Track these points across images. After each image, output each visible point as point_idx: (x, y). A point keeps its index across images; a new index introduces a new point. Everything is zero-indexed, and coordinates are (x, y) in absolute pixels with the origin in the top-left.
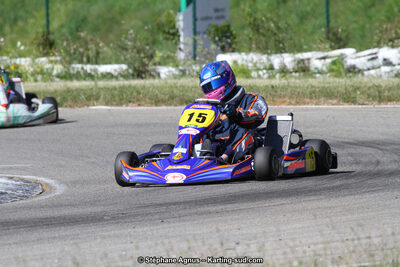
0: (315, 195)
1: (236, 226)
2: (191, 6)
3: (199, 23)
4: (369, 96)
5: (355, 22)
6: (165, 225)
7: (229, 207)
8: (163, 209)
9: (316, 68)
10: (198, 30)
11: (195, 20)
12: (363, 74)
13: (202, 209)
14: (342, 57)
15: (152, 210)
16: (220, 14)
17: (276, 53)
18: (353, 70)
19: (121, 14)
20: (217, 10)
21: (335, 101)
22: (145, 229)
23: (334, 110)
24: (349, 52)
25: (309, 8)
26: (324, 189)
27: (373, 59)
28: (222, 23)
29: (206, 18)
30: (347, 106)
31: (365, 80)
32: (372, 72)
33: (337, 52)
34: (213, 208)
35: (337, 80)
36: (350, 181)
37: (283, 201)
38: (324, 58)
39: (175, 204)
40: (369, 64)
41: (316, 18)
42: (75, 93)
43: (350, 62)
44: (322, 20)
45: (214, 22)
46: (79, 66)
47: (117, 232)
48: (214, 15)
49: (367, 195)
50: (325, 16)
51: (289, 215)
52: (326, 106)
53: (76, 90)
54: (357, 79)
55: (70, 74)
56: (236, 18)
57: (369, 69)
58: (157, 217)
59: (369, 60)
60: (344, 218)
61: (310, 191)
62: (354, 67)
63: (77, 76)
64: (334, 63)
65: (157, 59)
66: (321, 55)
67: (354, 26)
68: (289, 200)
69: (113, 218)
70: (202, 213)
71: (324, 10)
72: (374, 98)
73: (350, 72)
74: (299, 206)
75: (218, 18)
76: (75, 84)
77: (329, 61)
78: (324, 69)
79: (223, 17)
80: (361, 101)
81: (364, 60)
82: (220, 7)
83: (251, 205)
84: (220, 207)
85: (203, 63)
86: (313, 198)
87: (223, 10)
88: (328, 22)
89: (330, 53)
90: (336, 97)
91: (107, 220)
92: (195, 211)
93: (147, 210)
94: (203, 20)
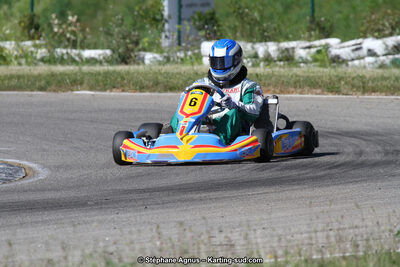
0: (298, 184)
1: (219, 214)
3: (184, 10)
4: (353, 86)
5: (340, 12)
6: (149, 212)
7: (213, 194)
8: (147, 195)
9: (301, 58)
10: (183, 16)
11: (180, 6)
12: (347, 65)
13: (190, 196)
14: (327, 47)
15: (135, 196)
16: (205, 2)
17: (261, 41)
18: (337, 60)
21: (319, 91)
22: (128, 215)
23: (319, 99)
24: (333, 41)
26: (308, 179)
27: (357, 49)
28: (207, 10)
29: (191, 5)
30: (331, 96)
31: (350, 70)
32: (356, 62)
33: (323, 42)
34: (196, 196)
35: (321, 69)
36: (333, 171)
37: (266, 190)
38: (309, 47)
39: (158, 190)
40: (353, 55)
41: (301, 8)
42: (59, 78)
43: (334, 52)
44: (307, 10)
45: (199, 9)
46: (65, 51)
47: (101, 218)
48: (199, 1)
49: (351, 186)
50: (310, 5)
51: (272, 204)
52: (310, 96)
53: (61, 74)
54: (341, 70)
55: (54, 58)
56: (221, 6)
57: (353, 60)
58: (141, 203)
59: (353, 50)
60: (327, 208)
61: (294, 180)
62: (338, 57)
63: (62, 61)
64: (319, 52)
65: (140, 46)
66: (308, 44)
67: (338, 16)
68: (272, 189)
69: (97, 204)
70: (186, 200)
72: (358, 89)
73: (334, 61)
74: (283, 195)
75: (203, 5)
76: (59, 69)
77: (313, 50)
78: (309, 58)
79: (208, 5)
80: (345, 91)
81: (348, 50)
83: (235, 193)
84: (203, 195)
85: (188, 50)
86: (296, 187)
88: (313, 11)
89: (317, 43)
90: (320, 86)
91: (90, 206)
92: (178, 198)
93: (130, 196)
94: (188, 6)
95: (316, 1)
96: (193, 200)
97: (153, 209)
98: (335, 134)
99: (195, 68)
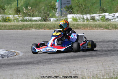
0: (97, 56)
1: (73, 65)
2: (60, 0)
3: (62, 5)
4: (112, 27)
5: (109, 5)
6: (53, 65)
7: (71, 60)
8: (52, 60)
9: (97, 19)
10: (62, 7)
11: (61, 4)
12: (111, 21)
14: (105, 16)
15: (49, 60)
16: (68, 3)
17: (85, 14)
18: (108, 20)
19: (39, 2)
20: (67, 1)
21: (102, 29)
22: (46, 66)
23: (102, 31)
24: (107, 14)
25: (95, 1)
26: (99, 55)
27: (114, 16)
31: (111, 22)
32: (114, 20)
33: (103, 14)
34: (66, 60)
35: (103, 22)
36: (107, 52)
37: (87, 58)
38: (99, 16)
39: (55, 59)
40: (112, 18)
41: (97, 4)
43: (107, 17)
44: (99, 5)
45: (67, 5)
46: (27, 18)
47: (38, 67)
48: (67, 3)
49: (112, 57)
51: (89, 62)
52: (100, 30)
53: (26, 25)
54: (109, 22)
55: (24, 20)
56: (73, 4)
57: (112, 19)
58: (50, 62)
59: (113, 17)
60: (105, 63)
61: (95, 55)
63: (26, 21)
64: (102, 17)
65: (50, 16)
68: (89, 58)
69: (37, 63)
70: (63, 62)
71: (99, 2)
72: (114, 28)
74: (92, 60)
76: (26, 23)
77: (101, 17)
78: (99, 19)
79: (69, 4)
80: (110, 29)
81: (111, 16)
83: (78, 59)
84: (69, 60)
85: (64, 17)
87: (69, 1)
88: (101, 5)
89: (101, 14)
90: (103, 27)
91: (35, 63)
92: (61, 61)
93: (47, 60)
94: (63, 4)
95: (101, 2)
98: (107, 41)
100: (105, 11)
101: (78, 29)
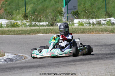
0: (103, 59)
1: (80, 68)
2: (67, 6)
7: (78, 63)
8: (59, 63)
9: (103, 23)
10: (69, 12)
11: (68, 9)
13: (70, 63)
15: (56, 64)
16: (75, 8)
17: (91, 19)
19: (46, 8)
20: (74, 7)
21: (108, 33)
22: (54, 69)
23: (108, 35)
24: (112, 19)
25: (100, 6)
26: (106, 58)
28: (75, 10)
29: (71, 9)
30: (112, 34)
33: (109, 19)
34: (73, 63)
35: (109, 26)
36: (112, 55)
37: (93, 61)
38: (105, 20)
39: (62, 62)
41: (103, 9)
42: (33, 31)
43: (112, 21)
44: (104, 9)
45: (73, 10)
46: (35, 23)
47: (46, 70)
48: (73, 8)
50: (105, 8)
51: (95, 65)
52: (105, 34)
53: (34, 29)
54: (114, 27)
55: (32, 25)
56: (80, 9)
58: (57, 66)
60: (111, 66)
61: (101, 58)
62: (114, 23)
63: (34, 26)
64: (108, 22)
65: (57, 21)
66: (105, 19)
67: (114, 11)
68: (95, 61)
69: (45, 66)
70: (70, 65)
73: (112, 24)
74: (98, 63)
75: (74, 9)
76: (33, 28)
78: (105, 23)
79: (76, 9)
82: (75, 6)
83: (84, 62)
84: (75, 63)
85: (70, 22)
86: (102, 60)
87: (76, 7)
88: (106, 10)
89: (107, 19)
90: (109, 31)
91: (43, 67)
92: (68, 64)
93: (54, 64)
94: (70, 9)
95: (107, 7)
96: (72, 64)
97: (61, 67)
98: (113, 45)
99: (72, 27)
100: (110, 16)
101: (85, 33)
